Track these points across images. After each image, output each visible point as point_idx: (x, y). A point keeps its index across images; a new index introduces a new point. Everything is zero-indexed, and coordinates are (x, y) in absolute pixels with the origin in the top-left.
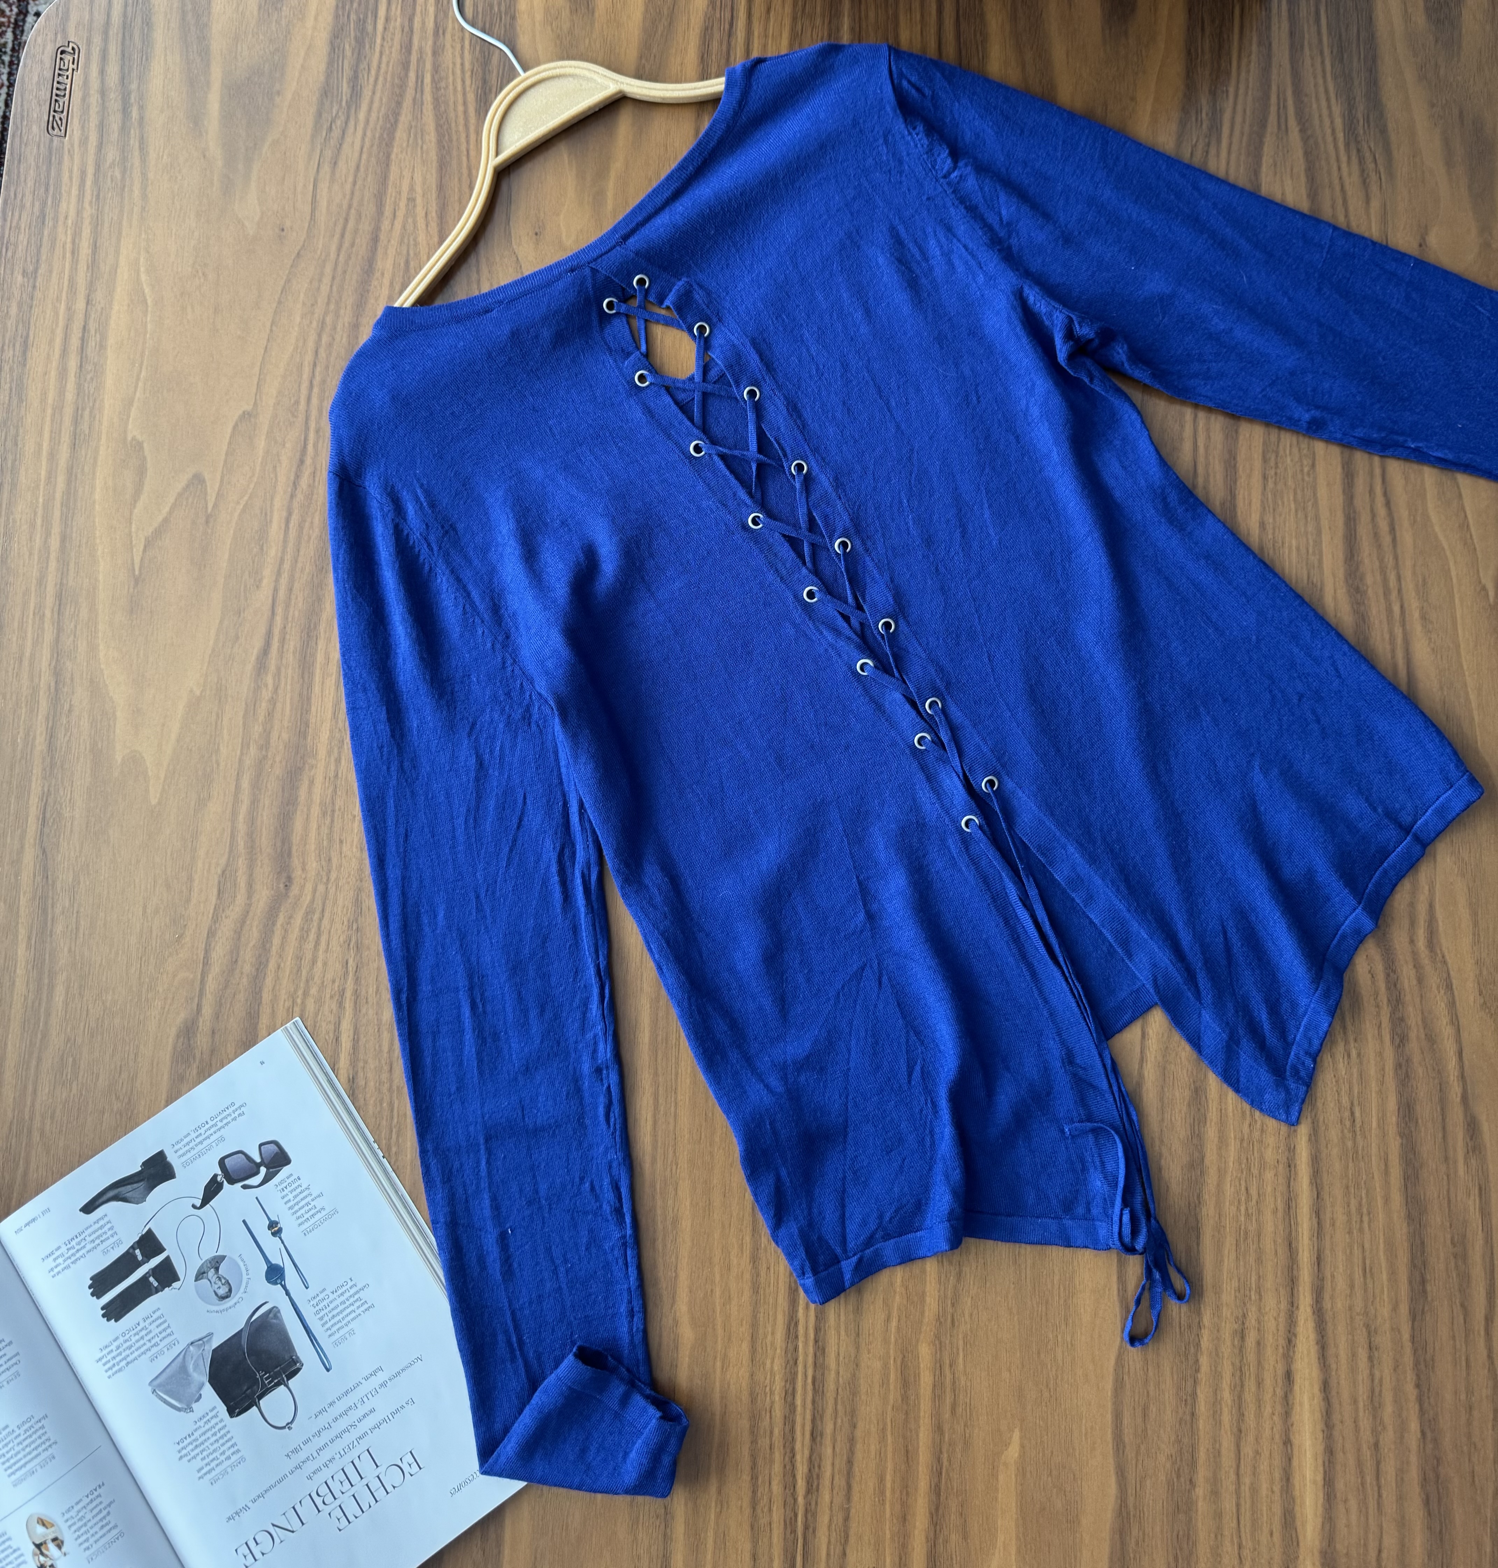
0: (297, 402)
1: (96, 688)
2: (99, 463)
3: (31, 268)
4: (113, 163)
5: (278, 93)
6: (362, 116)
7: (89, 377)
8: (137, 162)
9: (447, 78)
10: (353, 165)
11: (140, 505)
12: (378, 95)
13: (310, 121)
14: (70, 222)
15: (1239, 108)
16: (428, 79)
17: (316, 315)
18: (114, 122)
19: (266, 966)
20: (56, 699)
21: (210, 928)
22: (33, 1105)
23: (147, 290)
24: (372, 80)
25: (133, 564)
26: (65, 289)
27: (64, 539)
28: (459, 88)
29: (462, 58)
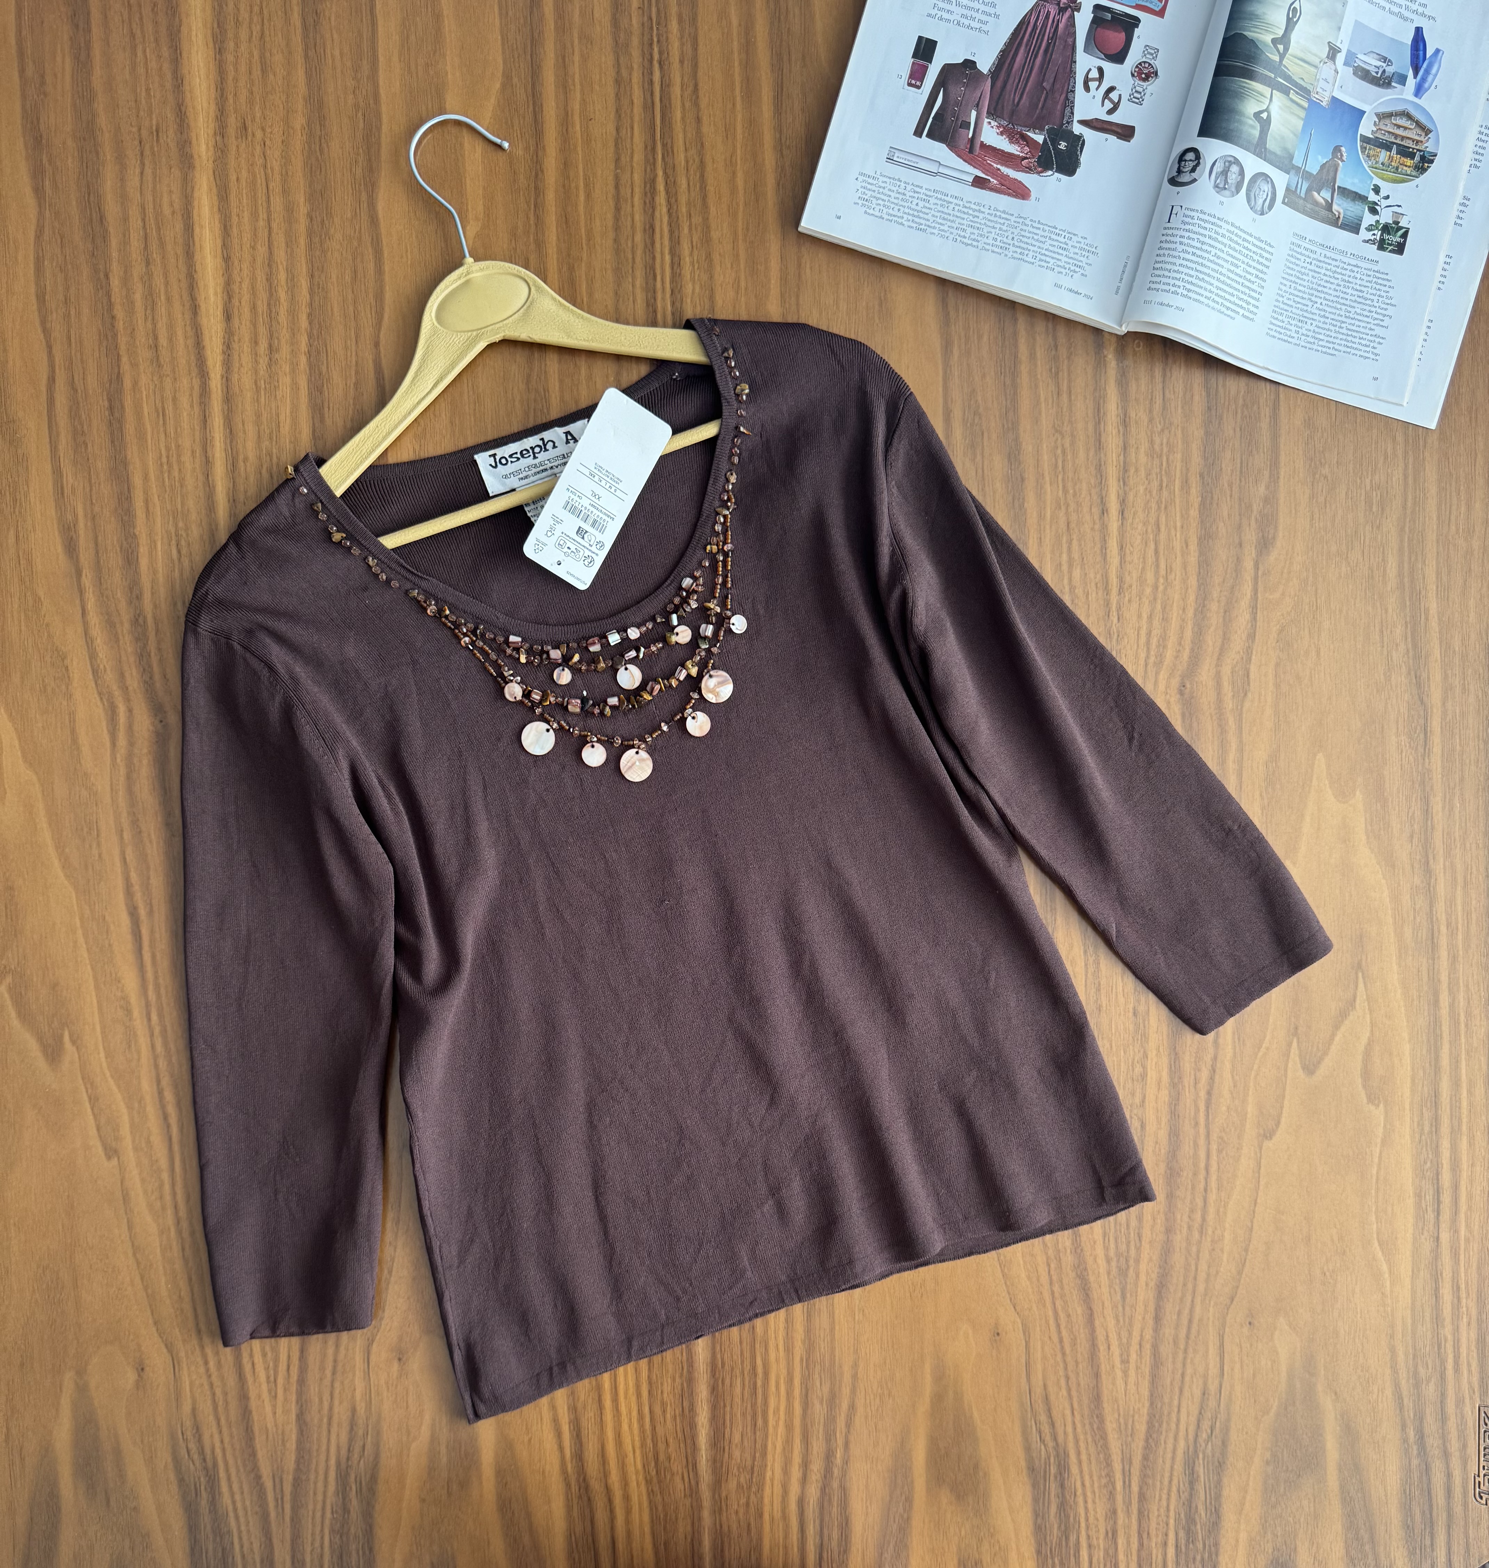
0: (1219, 1151)
1: (1388, 860)
2: (1409, 1080)
4: (1428, 1382)
5: (1268, 1463)
6: (1182, 1444)
7: (1429, 1164)
8: (1403, 1383)
9: (1100, 1488)
10: (1186, 1394)
11: (1364, 1040)
12: (1168, 1466)
13: (1233, 1436)
14: (1465, 1320)
15: (320, 1497)
16: (1119, 1485)
17: (1209, 1239)
18: (1431, 1425)
19: (1196, 610)
20: (1427, 846)
21: (1253, 641)
22: (1406, 466)
23: (1380, 1255)
24: (1175, 1482)
25: (1365, 983)
26: (1462, 1251)
27: (1436, 1002)
28: (1087, 1478)
29: (1086, 1508)
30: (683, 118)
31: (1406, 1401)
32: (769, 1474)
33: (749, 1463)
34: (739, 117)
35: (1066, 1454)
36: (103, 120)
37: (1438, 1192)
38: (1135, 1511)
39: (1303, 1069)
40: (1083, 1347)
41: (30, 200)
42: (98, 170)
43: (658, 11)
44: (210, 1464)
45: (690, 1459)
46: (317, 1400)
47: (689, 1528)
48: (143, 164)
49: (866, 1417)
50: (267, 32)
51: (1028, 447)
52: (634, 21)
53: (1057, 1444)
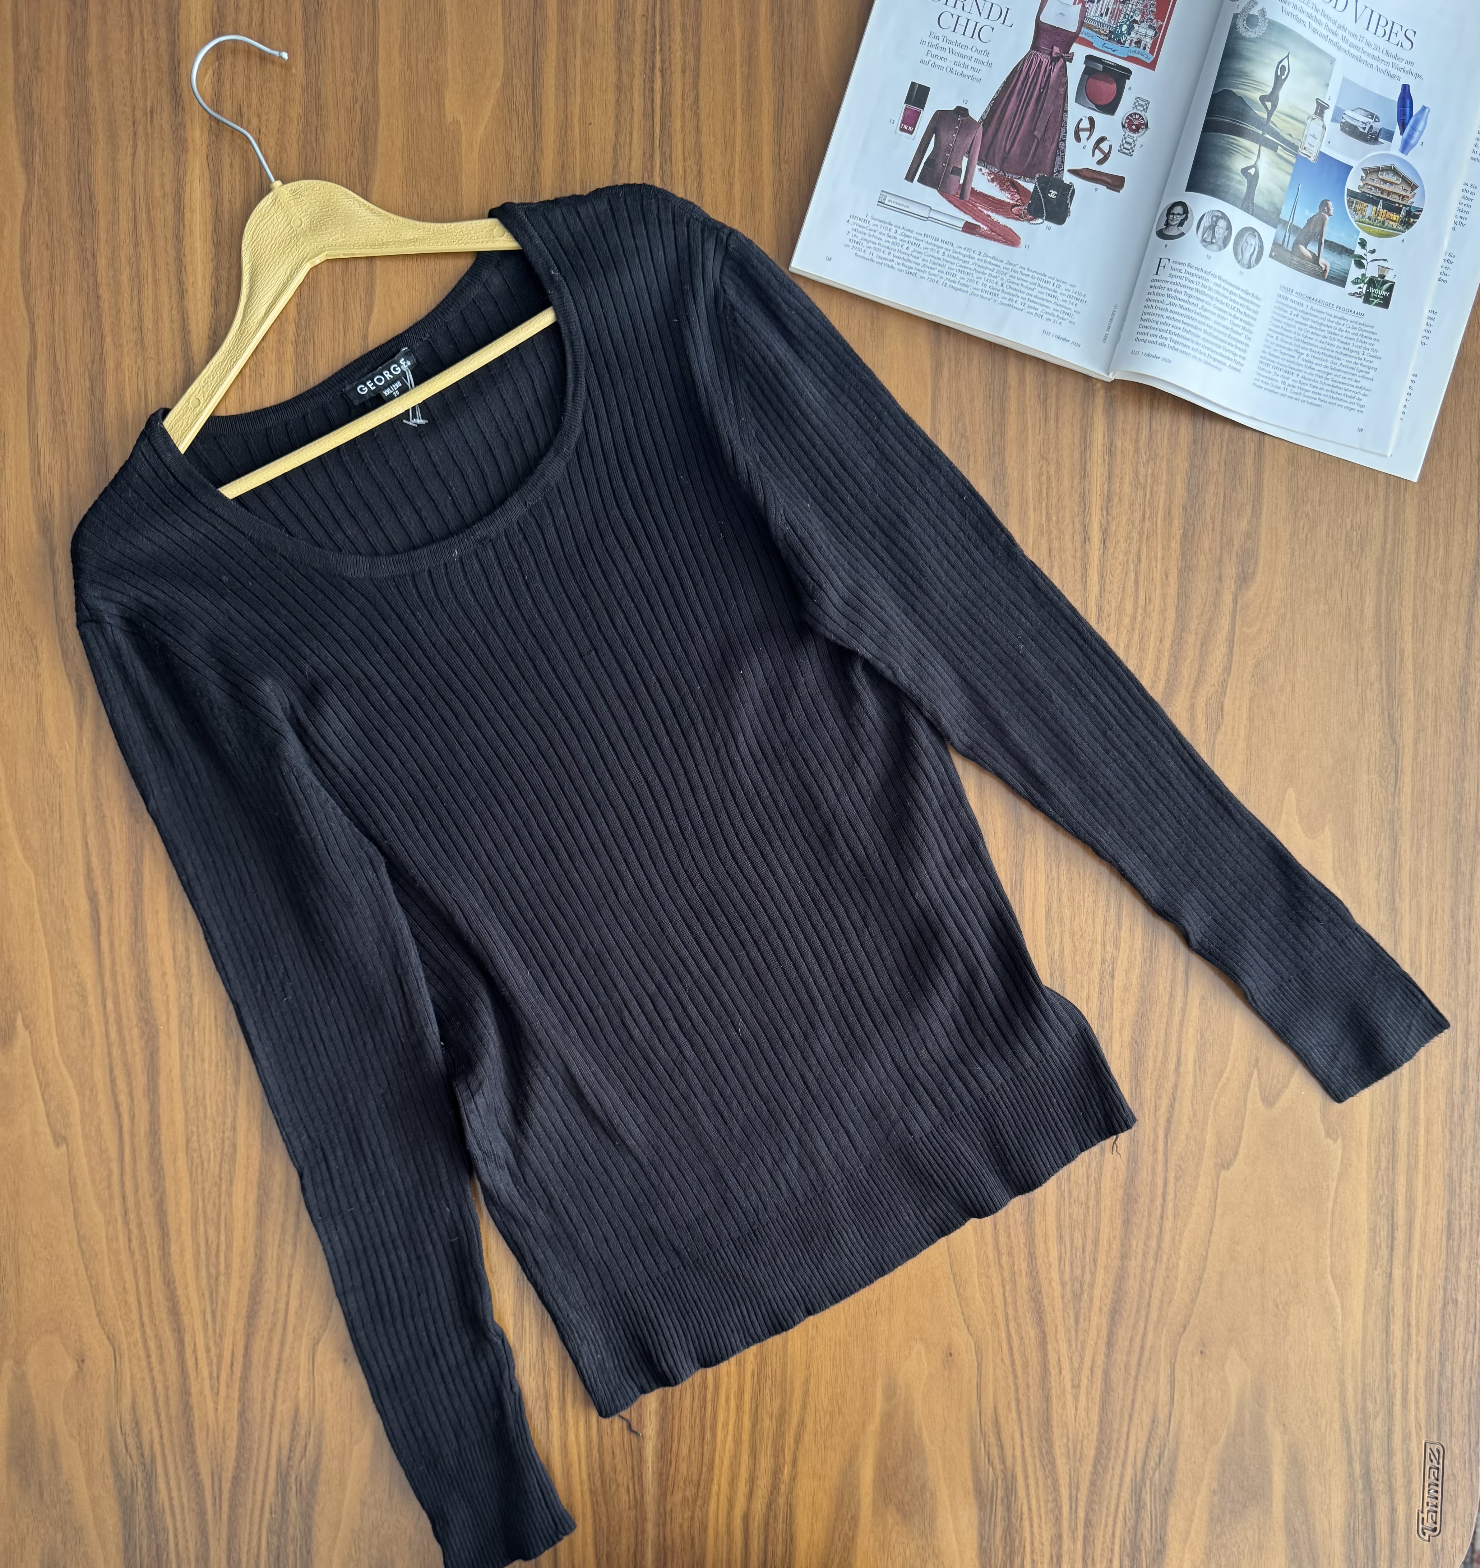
0: (1177, 1179)
1: (1355, 897)
2: (1367, 1116)
3: (1450, 1308)
4: (1376, 1417)
5: (1214, 1493)
6: (1129, 1470)
7: (1384, 1200)
8: (1351, 1417)
9: (1046, 1512)
10: (1136, 1420)
12: (1115, 1492)
13: (1181, 1464)
14: (1414, 1356)
15: (259, 1497)
16: (1065, 1509)
17: (1164, 1266)
18: (1377, 1460)
19: (1173, 642)
20: (1393, 884)
21: (1229, 674)
23: (1332, 1289)
24: (1121, 1509)
26: (1414, 1289)
28: (1033, 1501)
29: (1032, 1533)
30: (683, 127)
31: (1353, 1435)
32: (715, 1488)
33: (695, 1477)
34: (739, 129)
35: (1014, 1477)
36: (96, 98)
37: (1393, 1228)
38: (1081, 1538)
39: (1263, 1100)
40: (1035, 1370)
41: (19, 176)
42: (90, 148)
43: (662, 18)
44: (148, 1461)
45: (636, 1471)
46: (260, 1399)
47: (632, 1540)
48: (135, 146)
49: (815, 1434)
50: (267, 20)
51: (1013, 472)
52: (638, 28)
53: (1005, 1468)
